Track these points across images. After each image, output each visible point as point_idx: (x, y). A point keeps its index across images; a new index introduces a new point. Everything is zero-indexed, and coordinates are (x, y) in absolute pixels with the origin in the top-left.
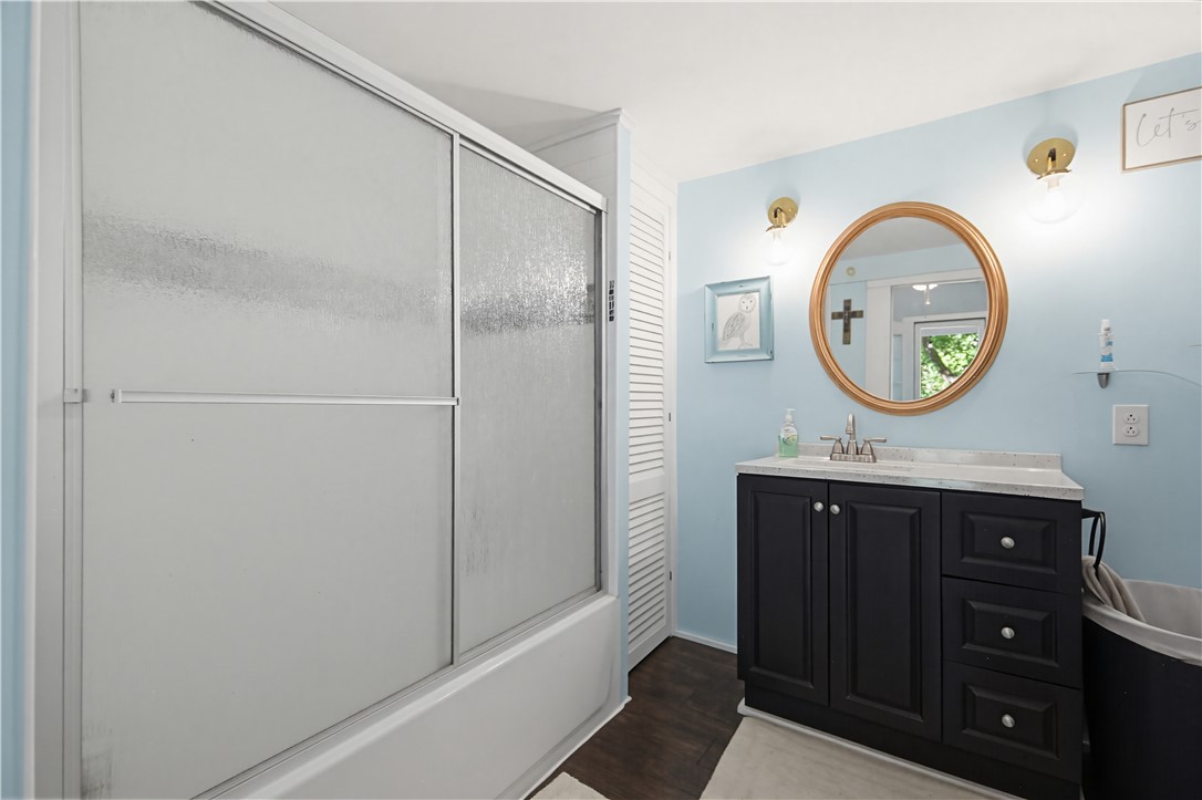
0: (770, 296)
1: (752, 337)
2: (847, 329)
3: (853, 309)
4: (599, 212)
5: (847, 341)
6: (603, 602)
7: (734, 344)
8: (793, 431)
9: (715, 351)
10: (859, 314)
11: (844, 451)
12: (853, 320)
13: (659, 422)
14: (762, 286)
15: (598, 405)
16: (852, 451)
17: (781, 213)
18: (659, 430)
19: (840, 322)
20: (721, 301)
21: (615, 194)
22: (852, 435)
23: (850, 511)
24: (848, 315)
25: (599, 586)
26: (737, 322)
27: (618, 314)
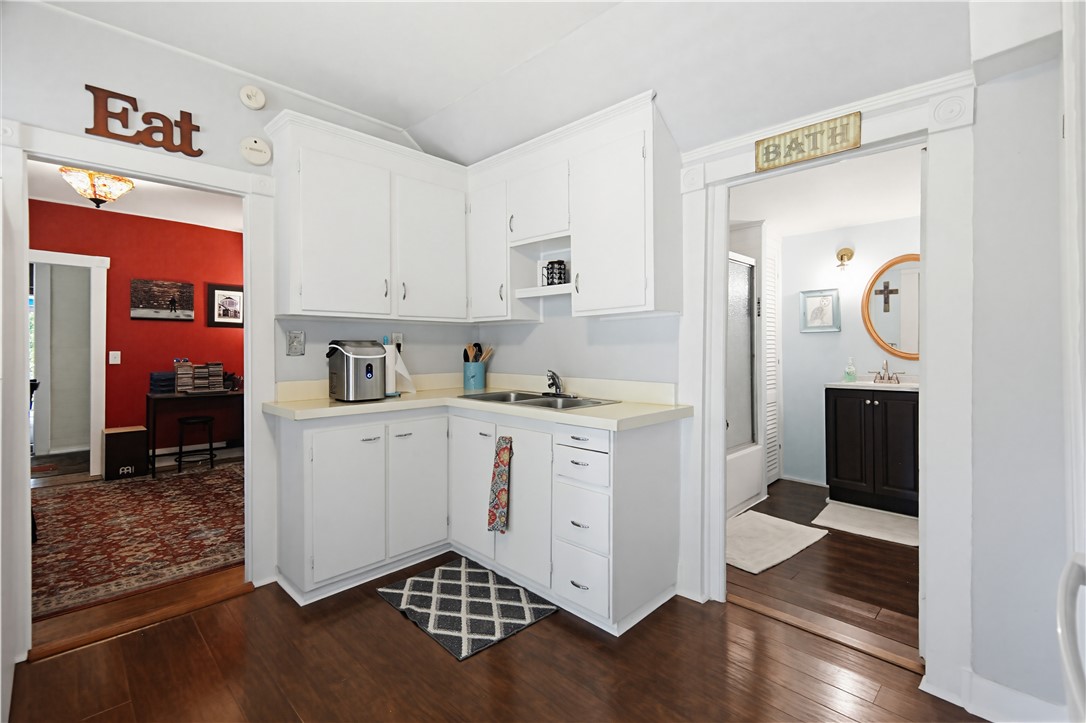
0: (838, 299)
1: (828, 319)
2: (886, 301)
3: (891, 288)
4: (753, 266)
5: (886, 310)
6: (754, 448)
7: (817, 323)
8: (853, 369)
9: (806, 327)
10: (895, 292)
11: (882, 378)
12: (891, 296)
13: (773, 364)
14: (834, 293)
15: (752, 356)
16: (886, 378)
17: (844, 255)
18: (773, 368)
19: (882, 297)
20: (810, 301)
21: (760, 258)
22: (886, 370)
23: (884, 404)
24: (887, 292)
25: (754, 440)
26: (820, 311)
27: (762, 314)
